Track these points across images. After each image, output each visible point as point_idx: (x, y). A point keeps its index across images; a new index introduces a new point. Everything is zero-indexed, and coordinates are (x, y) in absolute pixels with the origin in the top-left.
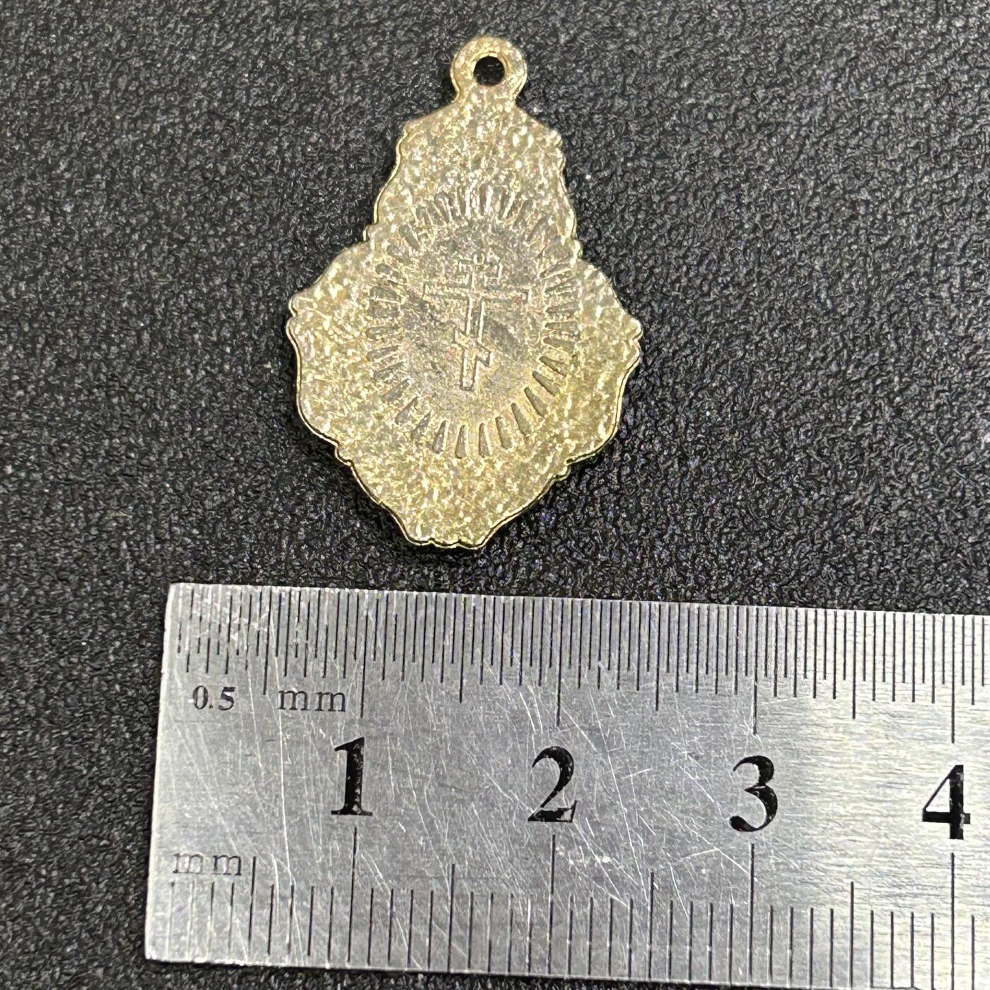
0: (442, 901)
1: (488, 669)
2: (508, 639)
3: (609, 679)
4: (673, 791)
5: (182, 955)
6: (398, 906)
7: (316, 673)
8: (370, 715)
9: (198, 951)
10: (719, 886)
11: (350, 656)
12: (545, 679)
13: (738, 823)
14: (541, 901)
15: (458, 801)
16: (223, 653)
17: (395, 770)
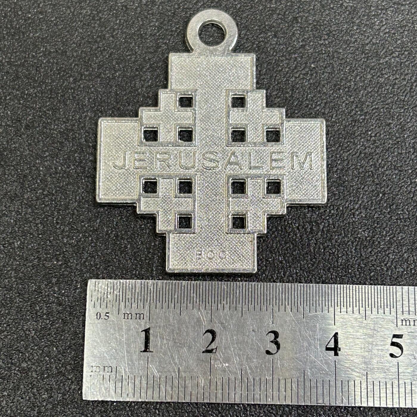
0: (176, 379)
1: (188, 305)
2: (195, 295)
3: (227, 307)
4: (247, 342)
5: (94, 398)
6: (162, 381)
7: (135, 307)
8: (152, 320)
9: (99, 397)
10: (262, 372)
11: (145, 301)
12: (207, 307)
13: (268, 352)
14: (207, 378)
15: (180, 347)
16: (105, 301)
17: (160, 338)
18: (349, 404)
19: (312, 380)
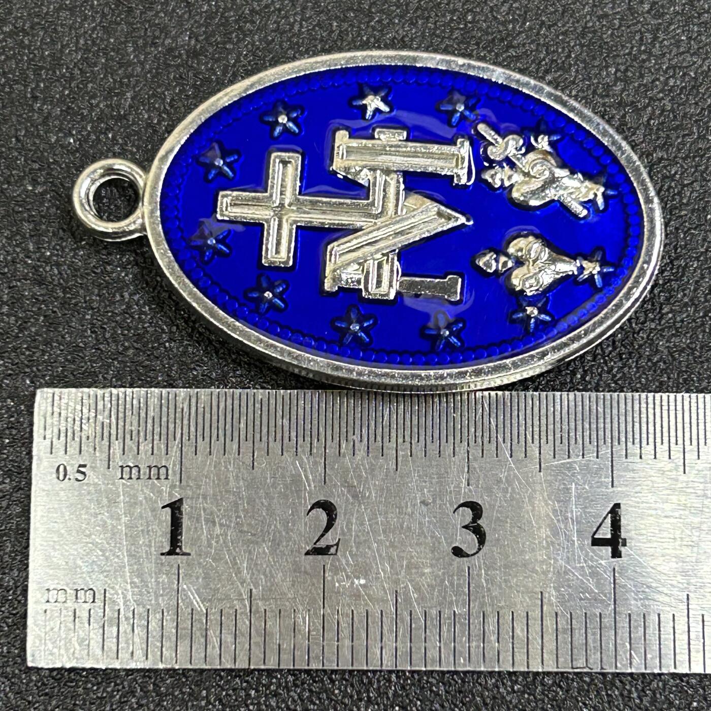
0: (244, 617)
1: (272, 444)
2: (286, 422)
3: (361, 449)
4: (409, 528)
5: (54, 663)
6: (211, 621)
7: (146, 451)
8: (187, 482)
9: (65, 658)
10: (444, 598)
11: (171, 437)
12: (315, 451)
13: (458, 552)
14: (315, 614)
15: (252, 542)
16: (77, 439)
17: (207, 521)
18: (646, 668)
19: (559, 612)
